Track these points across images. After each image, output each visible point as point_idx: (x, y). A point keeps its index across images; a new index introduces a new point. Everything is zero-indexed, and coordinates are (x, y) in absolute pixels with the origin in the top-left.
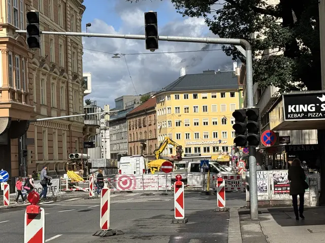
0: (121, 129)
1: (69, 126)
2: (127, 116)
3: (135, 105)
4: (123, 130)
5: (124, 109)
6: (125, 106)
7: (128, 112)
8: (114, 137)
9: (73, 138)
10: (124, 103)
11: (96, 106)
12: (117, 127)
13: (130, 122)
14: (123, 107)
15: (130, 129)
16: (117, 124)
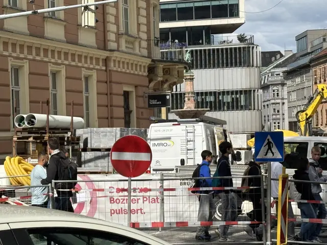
0: (302, 82)
1: (106, 61)
2: (311, 61)
3: (324, 43)
4: (306, 84)
5: (309, 51)
6: (310, 47)
7: (313, 56)
8: (294, 96)
9: (114, 86)
10: (309, 41)
11: (253, 44)
12: (298, 80)
13: (315, 71)
14: (307, 49)
15: (316, 83)
16: (297, 76)
